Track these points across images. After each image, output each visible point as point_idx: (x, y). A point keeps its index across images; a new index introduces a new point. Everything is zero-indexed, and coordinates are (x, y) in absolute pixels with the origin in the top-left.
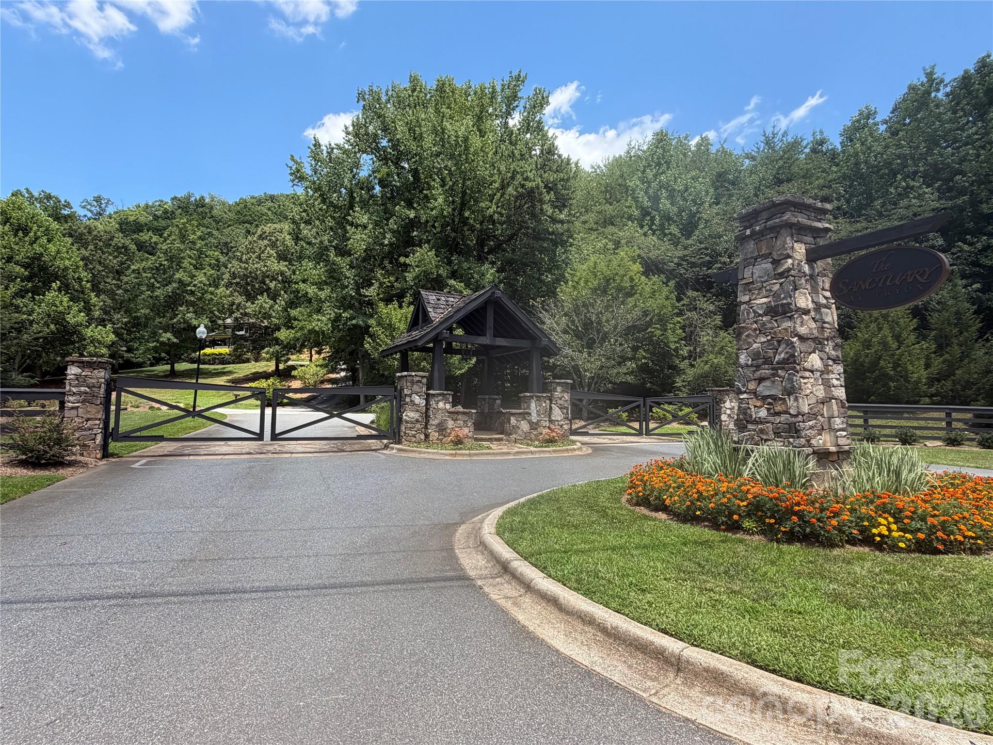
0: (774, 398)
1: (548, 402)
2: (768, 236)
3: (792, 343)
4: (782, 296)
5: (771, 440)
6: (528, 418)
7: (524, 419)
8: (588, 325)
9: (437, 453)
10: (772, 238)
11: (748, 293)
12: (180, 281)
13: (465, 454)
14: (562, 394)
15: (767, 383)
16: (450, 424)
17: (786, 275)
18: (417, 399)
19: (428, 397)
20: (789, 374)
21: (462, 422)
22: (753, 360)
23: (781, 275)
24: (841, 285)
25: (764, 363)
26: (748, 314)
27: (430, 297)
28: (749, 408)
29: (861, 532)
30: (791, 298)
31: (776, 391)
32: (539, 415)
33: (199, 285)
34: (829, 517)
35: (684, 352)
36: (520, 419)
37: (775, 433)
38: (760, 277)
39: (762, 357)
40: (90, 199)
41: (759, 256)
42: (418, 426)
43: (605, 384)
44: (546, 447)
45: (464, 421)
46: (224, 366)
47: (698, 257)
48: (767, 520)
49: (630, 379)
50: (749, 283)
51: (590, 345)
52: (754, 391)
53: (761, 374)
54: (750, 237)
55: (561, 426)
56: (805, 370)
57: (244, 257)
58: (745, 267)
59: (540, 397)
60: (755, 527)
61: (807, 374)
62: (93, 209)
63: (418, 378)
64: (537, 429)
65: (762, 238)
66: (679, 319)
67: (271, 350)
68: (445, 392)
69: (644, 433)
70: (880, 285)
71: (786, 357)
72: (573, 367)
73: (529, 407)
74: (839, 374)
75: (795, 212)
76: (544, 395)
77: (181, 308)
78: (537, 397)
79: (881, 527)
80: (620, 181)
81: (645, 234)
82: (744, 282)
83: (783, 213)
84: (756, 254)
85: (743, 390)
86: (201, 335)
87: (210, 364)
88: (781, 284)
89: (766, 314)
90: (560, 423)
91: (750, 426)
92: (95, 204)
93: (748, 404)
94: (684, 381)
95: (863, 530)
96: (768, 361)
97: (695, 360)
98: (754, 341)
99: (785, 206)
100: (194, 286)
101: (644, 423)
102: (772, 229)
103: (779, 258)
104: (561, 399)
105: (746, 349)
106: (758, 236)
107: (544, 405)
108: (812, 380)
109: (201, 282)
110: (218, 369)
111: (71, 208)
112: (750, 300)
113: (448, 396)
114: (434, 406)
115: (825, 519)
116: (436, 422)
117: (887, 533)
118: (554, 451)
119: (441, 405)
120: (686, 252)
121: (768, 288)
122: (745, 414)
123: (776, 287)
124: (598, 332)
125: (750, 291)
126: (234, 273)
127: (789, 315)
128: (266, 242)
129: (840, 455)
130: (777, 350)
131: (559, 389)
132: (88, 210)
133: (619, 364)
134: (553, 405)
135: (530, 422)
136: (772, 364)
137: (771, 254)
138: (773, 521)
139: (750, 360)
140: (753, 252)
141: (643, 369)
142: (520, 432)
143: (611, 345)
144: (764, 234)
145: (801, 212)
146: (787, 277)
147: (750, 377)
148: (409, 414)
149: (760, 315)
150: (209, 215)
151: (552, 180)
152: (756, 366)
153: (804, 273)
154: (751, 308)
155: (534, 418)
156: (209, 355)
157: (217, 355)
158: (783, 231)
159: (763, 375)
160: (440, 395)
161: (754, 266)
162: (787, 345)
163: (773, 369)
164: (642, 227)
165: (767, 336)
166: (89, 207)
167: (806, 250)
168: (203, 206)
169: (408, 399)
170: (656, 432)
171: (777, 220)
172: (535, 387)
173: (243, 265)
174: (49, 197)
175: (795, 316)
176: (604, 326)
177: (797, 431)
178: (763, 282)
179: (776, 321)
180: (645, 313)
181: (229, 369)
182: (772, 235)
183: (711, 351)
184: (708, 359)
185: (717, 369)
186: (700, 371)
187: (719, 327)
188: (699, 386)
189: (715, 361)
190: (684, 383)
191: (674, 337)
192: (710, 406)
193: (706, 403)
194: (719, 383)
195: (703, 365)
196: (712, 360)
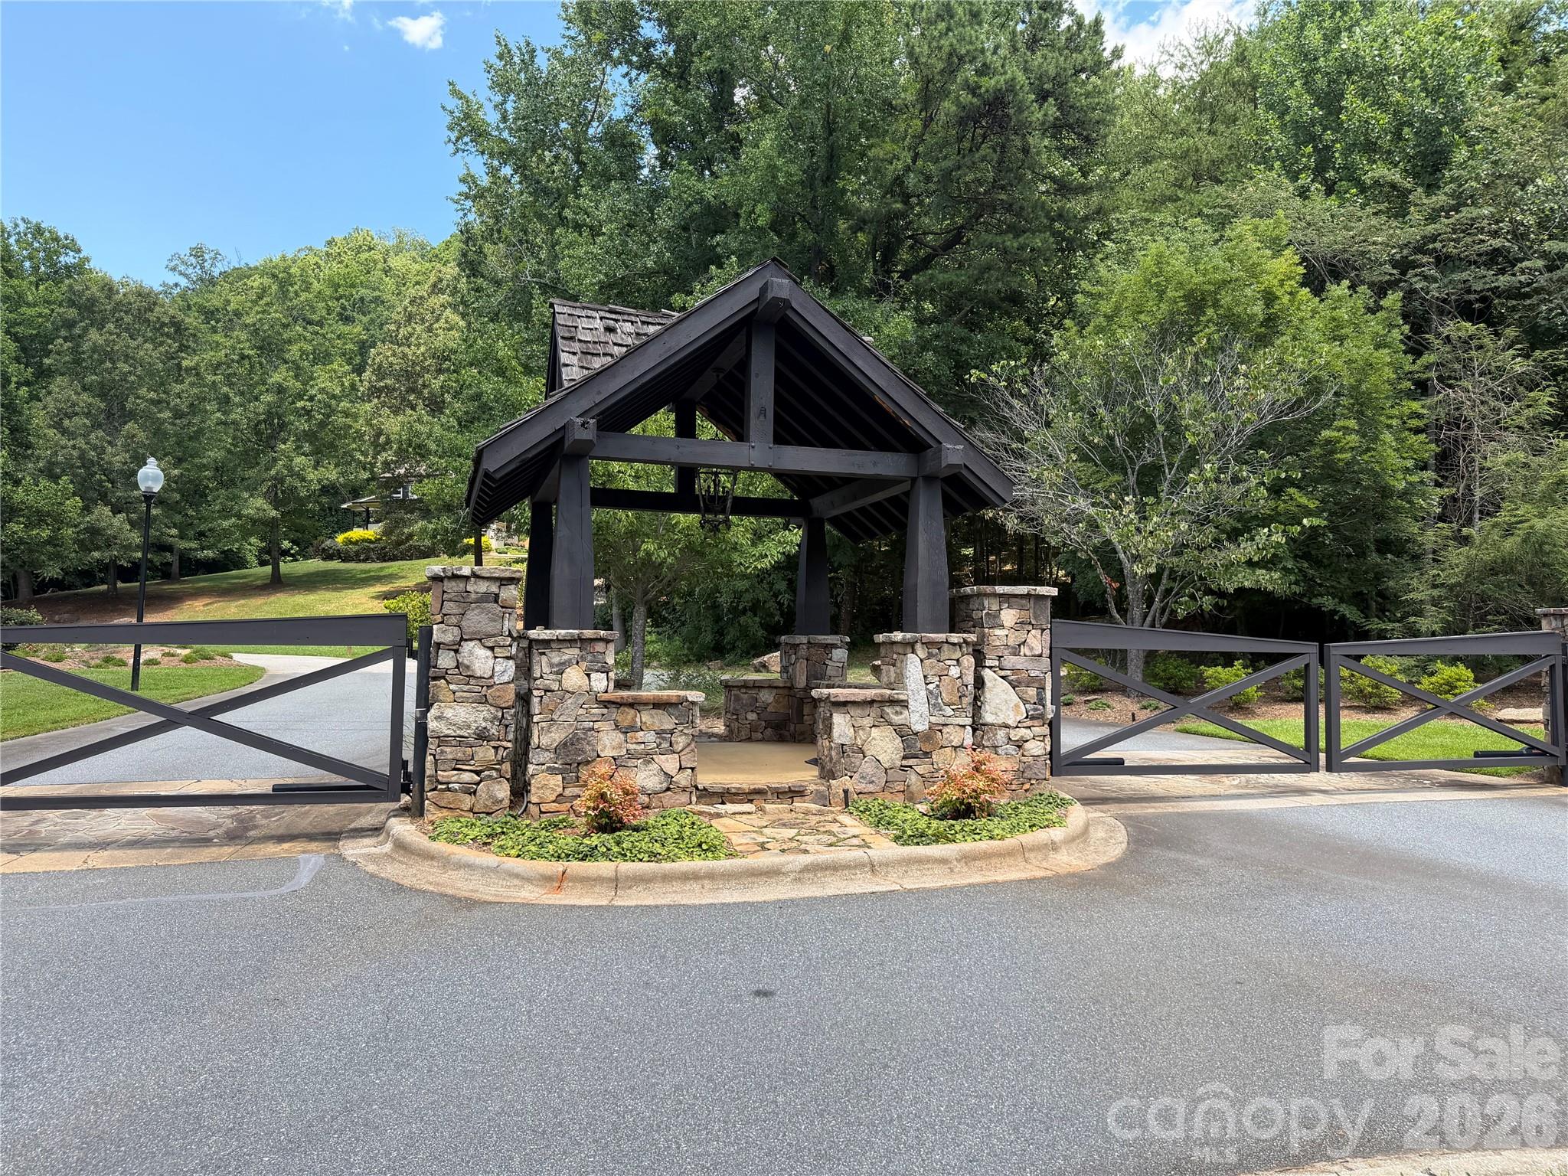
1: (969, 661)
6: (896, 719)
7: (883, 720)
8: (1139, 431)
9: (495, 870)
12: (280, 390)
13: (599, 880)
14: (1022, 636)
16: (609, 742)
18: (478, 658)
19: (527, 653)
21: (651, 737)
27: (583, 323)
32: (934, 706)
33: (319, 397)
35: (1433, 500)
36: (867, 722)
40: (184, 251)
42: (486, 753)
43: (1192, 597)
44: (938, 838)
45: (659, 733)
46: (384, 564)
47: (1468, 240)
49: (1268, 580)
51: (1148, 482)
55: (1019, 745)
57: (402, 332)
59: (938, 645)
62: (190, 270)
63: (483, 587)
64: (927, 754)
66: (1416, 406)
67: (431, 526)
68: (588, 633)
69: (1322, 764)
72: (1096, 550)
73: (900, 681)
76: (955, 638)
77: (283, 446)
78: (929, 644)
80: (1237, 72)
81: (1303, 193)
86: (150, 484)
87: (359, 561)
90: (1017, 735)
92: (193, 260)
94: (1435, 586)
97: (1469, 522)
100: (311, 399)
101: (1322, 709)
104: (1016, 652)
107: (954, 672)
109: (323, 391)
110: (369, 571)
111: (79, 251)
113: (600, 647)
114: (549, 681)
116: (556, 737)
118: (967, 858)
119: (574, 678)
120: (1431, 229)
124: (1172, 448)
126: (380, 367)
128: (444, 298)
131: (1009, 616)
132: (181, 273)
133: (1234, 536)
134: (987, 674)
135: (904, 733)
141: (1306, 548)
142: (867, 767)
143: (1206, 482)
148: (449, 713)
150: (380, 266)
151: (1052, 72)
155: (918, 718)
156: (356, 543)
157: (371, 542)
160: (570, 642)
164: (1294, 177)
166: (182, 268)
168: (370, 249)
169: (445, 660)
172: (923, 610)
173: (399, 350)
174: (38, 231)
176: (1187, 428)
180: (1315, 387)
181: (390, 571)
183: (1524, 495)
184: (1513, 520)
185: (1547, 548)
186: (1488, 556)
187: (1547, 423)
188: (1484, 599)
189: (1540, 525)
190: (1435, 593)
191: (1402, 457)
192: (1552, 667)
193: (1538, 657)
194: (1550, 592)
195: (1496, 538)
196: (1529, 521)
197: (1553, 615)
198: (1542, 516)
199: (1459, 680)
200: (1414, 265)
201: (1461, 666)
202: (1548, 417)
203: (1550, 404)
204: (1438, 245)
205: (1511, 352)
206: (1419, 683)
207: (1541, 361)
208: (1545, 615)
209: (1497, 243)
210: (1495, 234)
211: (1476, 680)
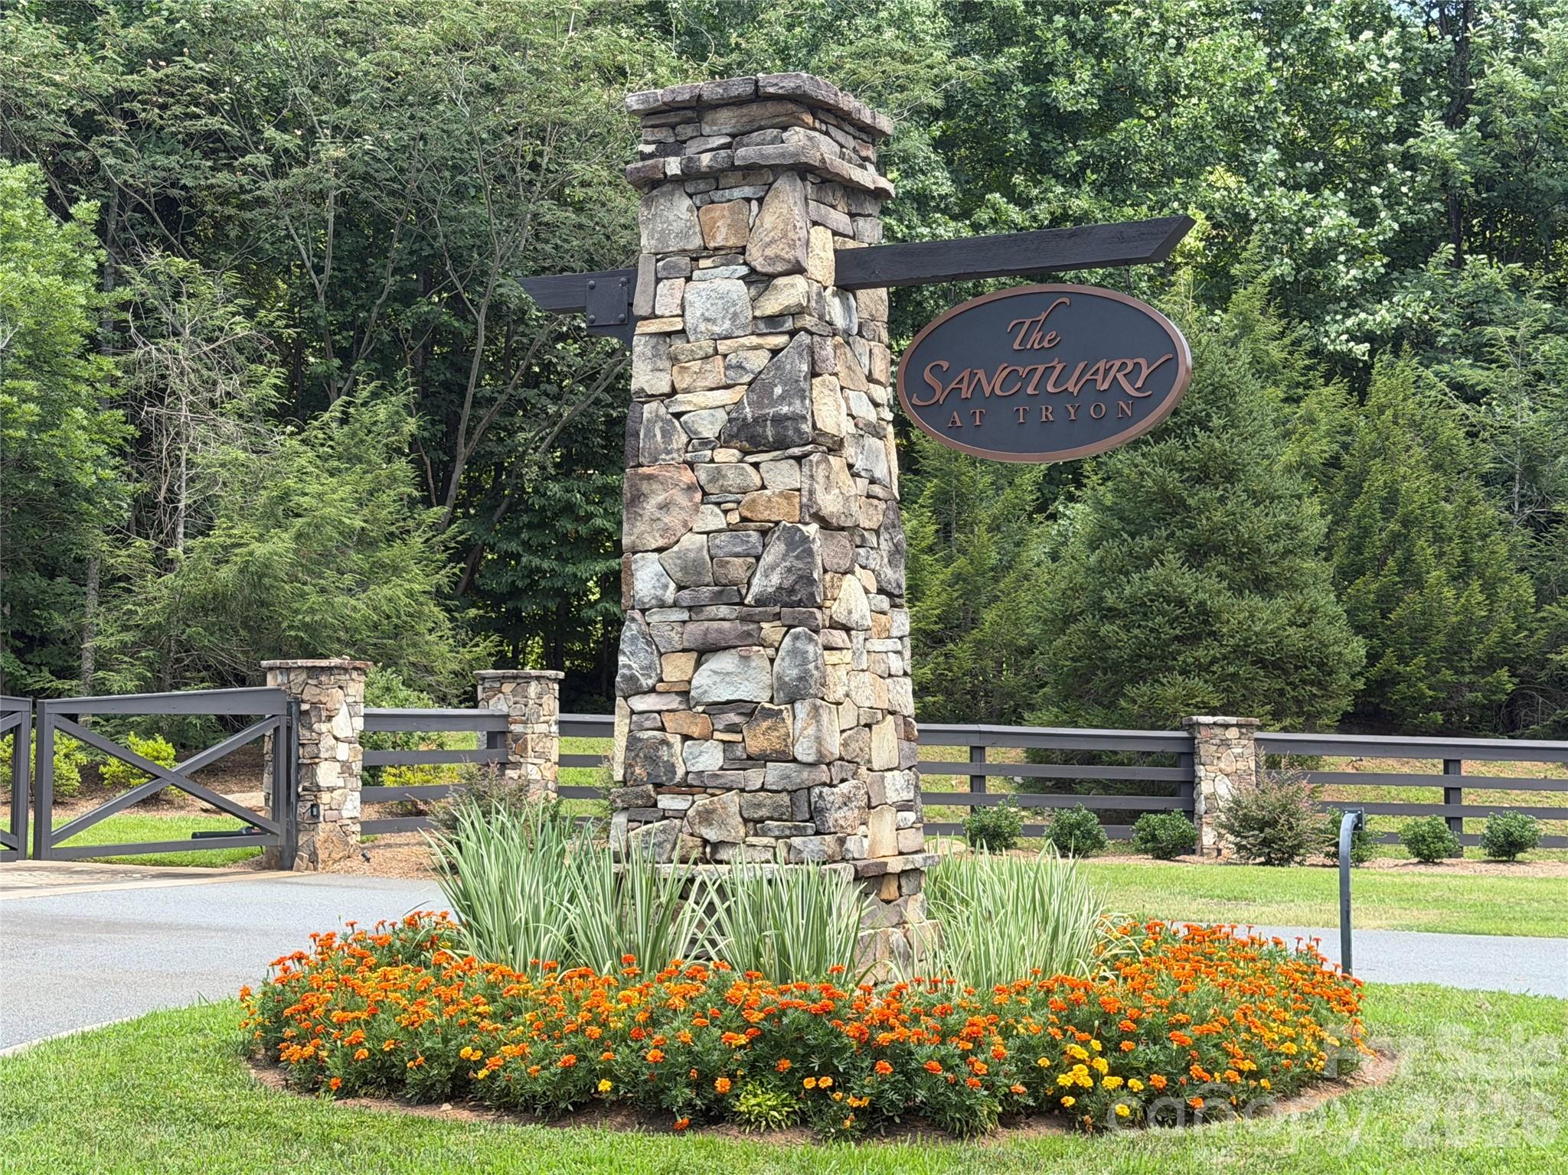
0: (750, 711)
2: (737, 193)
3: (805, 539)
4: (778, 391)
5: (734, 844)
10: (748, 200)
11: (667, 364)
15: (724, 662)
17: (789, 325)
20: (796, 637)
22: (680, 588)
23: (773, 321)
24: (927, 375)
25: (717, 599)
26: (667, 434)
28: (664, 742)
29: (1032, 1087)
30: (803, 398)
31: (753, 686)
34: (964, 1056)
35: (121, 501)
37: (746, 821)
38: (708, 320)
39: (709, 579)
41: (705, 251)
47: (178, 110)
48: (809, 1083)
50: (669, 334)
52: (683, 687)
53: (706, 632)
54: (679, 181)
56: (835, 625)
58: (658, 281)
60: (773, 1108)
61: (838, 637)
65: (717, 195)
69: (30, 850)
70: (1030, 391)
71: (787, 584)
74: (901, 638)
75: (814, 129)
79: (1075, 1067)
82: (654, 326)
83: (785, 129)
84: (696, 242)
85: (647, 682)
88: (775, 352)
89: (724, 440)
91: (666, 802)
93: (663, 729)
95: (1036, 1079)
96: (728, 592)
98: (685, 524)
99: (790, 107)
102: (750, 171)
103: (770, 270)
105: (660, 550)
106: (702, 186)
108: (847, 656)
112: (674, 392)
115: (958, 1061)
117: (1089, 1083)
120: (131, 82)
121: (732, 359)
122: (652, 760)
123: (758, 361)
125: (674, 360)
127: (796, 451)
129: (903, 882)
130: (758, 558)
136: (741, 604)
137: (743, 250)
138: (826, 1082)
139: (672, 586)
140: (684, 235)
144: (723, 183)
145: (827, 133)
146: (792, 334)
147: (670, 641)
149: (705, 443)
152: (690, 608)
153: (830, 324)
154: (678, 415)
158: (782, 184)
159: (712, 637)
161: (688, 279)
162: (791, 545)
163: (744, 619)
165: (726, 512)
167: (836, 251)
170: (84, 839)
171: (769, 149)
175: (815, 458)
177: (816, 813)
178: (717, 338)
179: (756, 465)
182: (748, 191)
183: (242, 508)
184: (229, 541)
185: (266, 581)
186: (197, 587)
187: (269, 413)
188: (185, 647)
189: (260, 550)
190: (128, 637)
191: (92, 440)
192: (276, 730)
193: (261, 718)
194: (268, 640)
195: (208, 564)
196: (247, 545)
197: (279, 668)
198: (260, 539)
199: (157, 758)
200: (100, 130)
201: (160, 739)
202: (273, 406)
203: (275, 387)
204: (136, 106)
205: (231, 308)
206: (105, 764)
207: (267, 326)
208: (271, 669)
209: (215, 122)
210: (213, 110)
211: (177, 759)
